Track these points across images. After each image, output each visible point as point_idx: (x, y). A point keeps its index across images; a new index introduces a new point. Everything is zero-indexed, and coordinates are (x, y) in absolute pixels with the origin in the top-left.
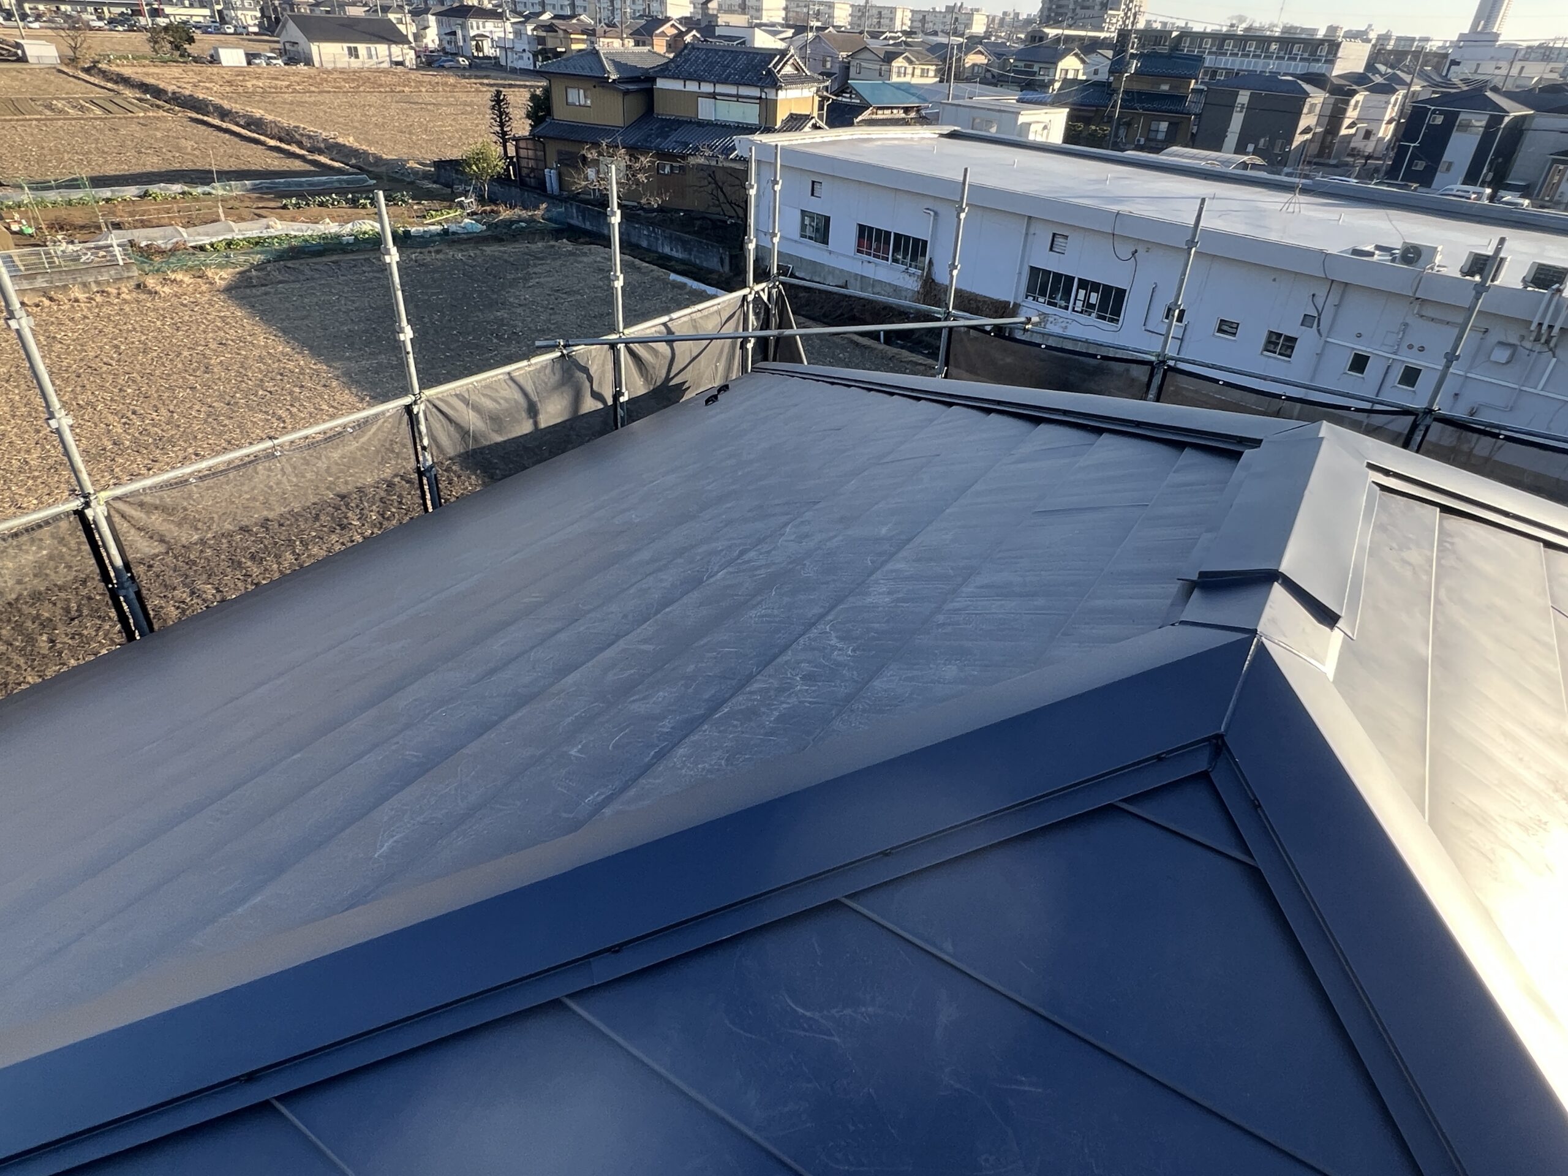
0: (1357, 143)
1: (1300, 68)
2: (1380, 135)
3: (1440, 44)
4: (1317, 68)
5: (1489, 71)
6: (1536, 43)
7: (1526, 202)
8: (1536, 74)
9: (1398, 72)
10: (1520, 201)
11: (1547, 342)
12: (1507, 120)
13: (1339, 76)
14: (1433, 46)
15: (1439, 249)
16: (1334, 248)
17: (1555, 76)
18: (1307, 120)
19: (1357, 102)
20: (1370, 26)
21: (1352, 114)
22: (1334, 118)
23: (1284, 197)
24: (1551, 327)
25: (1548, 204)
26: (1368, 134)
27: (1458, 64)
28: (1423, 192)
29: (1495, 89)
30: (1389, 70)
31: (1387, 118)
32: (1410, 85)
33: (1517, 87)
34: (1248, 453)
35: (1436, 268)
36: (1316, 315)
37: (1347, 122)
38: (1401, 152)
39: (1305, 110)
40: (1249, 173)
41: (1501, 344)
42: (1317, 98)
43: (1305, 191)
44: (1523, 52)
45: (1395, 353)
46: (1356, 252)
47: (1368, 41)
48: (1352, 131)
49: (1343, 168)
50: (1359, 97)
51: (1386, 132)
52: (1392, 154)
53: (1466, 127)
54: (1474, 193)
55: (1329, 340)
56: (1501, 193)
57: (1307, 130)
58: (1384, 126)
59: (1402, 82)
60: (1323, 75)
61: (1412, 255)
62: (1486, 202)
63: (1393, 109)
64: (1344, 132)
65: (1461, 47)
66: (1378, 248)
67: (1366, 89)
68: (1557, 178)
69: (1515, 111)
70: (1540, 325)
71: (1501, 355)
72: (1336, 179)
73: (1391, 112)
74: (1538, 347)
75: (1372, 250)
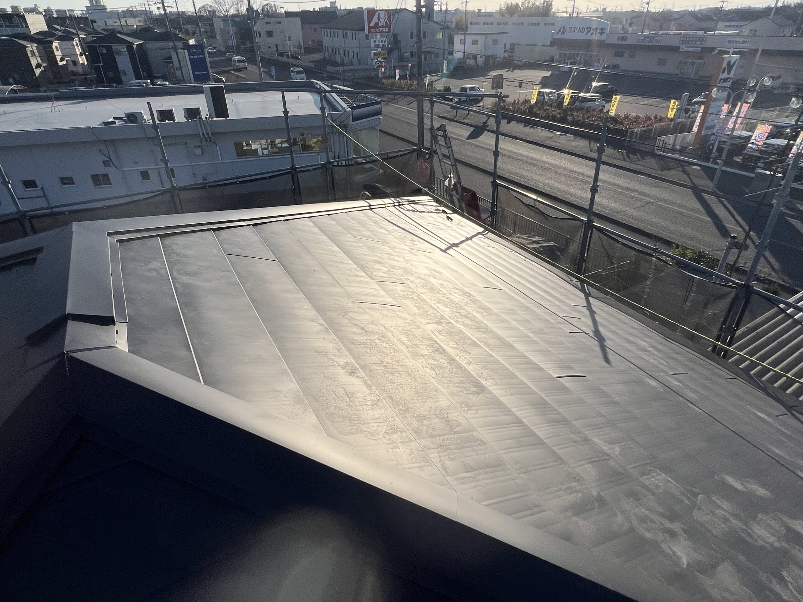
0: (72, 68)
1: (10, 31)
2: (81, 62)
3: (81, 12)
4: (19, 30)
5: (112, 23)
6: (125, 9)
7: (167, 83)
8: (134, 23)
9: (67, 28)
10: (165, 83)
11: (211, 141)
12: (135, 47)
13: (35, 34)
14: (78, 13)
15: (142, 112)
16: (94, 124)
17: (142, 24)
18: (34, 62)
19: (56, 47)
20: (36, 5)
21: (58, 54)
22: (49, 56)
23: (50, 104)
25: (177, 82)
26: (75, 63)
27: (95, 22)
28: (120, 87)
29: (120, 33)
30: (62, 28)
31: (78, 53)
32: (78, 35)
33: (130, 31)
35: (148, 122)
36: (107, 159)
37: (58, 58)
38: (97, 69)
39: (29, 55)
40: (20, 95)
42: (31, 47)
43: (58, 98)
44: (122, 14)
45: (157, 165)
46: (106, 123)
47: (41, 13)
48: (65, 62)
49: (71, 83)
50: (55, 44)
51: (82, 60)
52: (93, 71)
53: (119, 53)
54: (144, 83)
55: (123, 169)
56: (155, 81)
57: (38, 66)
58: (79, 58)
59: (73, 34)
60: (25, 33)
61: (132, 118)
62: (151, 86)
63: (78, 49)
64: (60, 64)
65: (91, 13)
66: (114, 118)
67: (57, 39)
68: (172, 69)
69: (137, 42)
70: (203, 134)
72: (73, 89)
73: (78, 51)
74: (209, 143)
75: (113, 120)
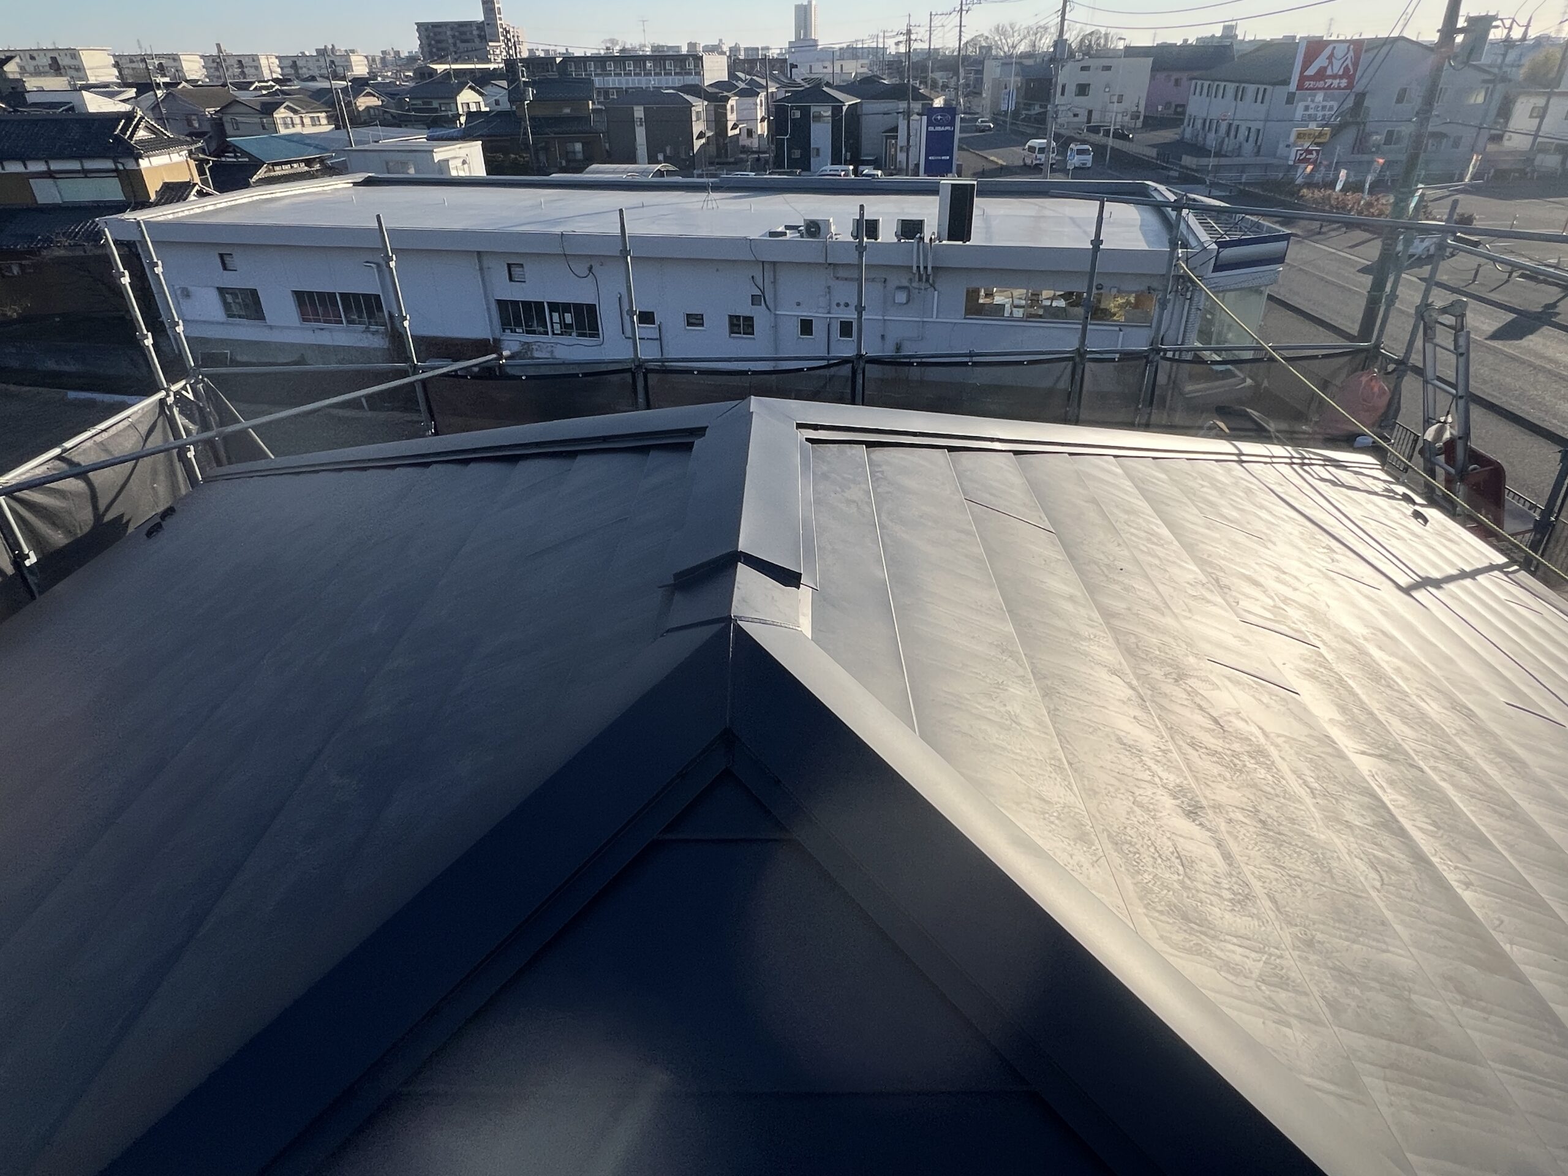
0: (744, 141)
1: (678, 81)
2: (759, 132)
3: (778, 51)
4: (691, 80)
5: (822, 71)
6: (844, 45)
7: (879, 173)
8: (853, 69)
9: (755, 78)
10: (875, 172)
11: (927, 280)
12: (845, 108)
13: (711, 85)
14: (774, 53)
15: (831, 220)
16: (756, 233)
17: (865, 70)
18: (698, 127)
19: (732, 106)
20: (721, 40)
21: (732, 118)
22: (718, 121)
23: (701, 196)
24: (926, 268)
25: (894, 172)
26: (750, 133)
27: (796, 66)
28: (806, 176)
29: (828, 85)
30: (748, 77)
31: (759, 118)
32: (767, 88)
33: (843, 81)
34: (698, 443)
35: (834, 237)
36: (760, 293)
37: (730, 125)
38: (779, 145)
39: (694, 118)
40: (666, 179)
41: (899, 288)
42: (699, 106)
43: (716, 188)
44: (838, 53)
45: (829, 313)
46: (772, 234)
47: (724, 53)
48: (737, 131)
49: (738, 165)
50: (732, 102)
51: (762, 129)
52: (773, 147)
53: (818, 118)
54: (842, 171)
55: (778, 312)
56: (861, 168)
57: (701, 135)
58: (759, 125)
59: (761, 86)
60: (697, 85)
61: (814, 228)
62: (853, 177)
63: (761, 109)
64: (730, 133)
65: (793, 53)
66: (787, 227)
67: (736, 94)
68: (893, 150)
69: (849, 101)
70: (918, 267)
71: (901, 297)
72: (739, 174)
73: (761, 113)
74: (923, 285)
75: (784, 230)
